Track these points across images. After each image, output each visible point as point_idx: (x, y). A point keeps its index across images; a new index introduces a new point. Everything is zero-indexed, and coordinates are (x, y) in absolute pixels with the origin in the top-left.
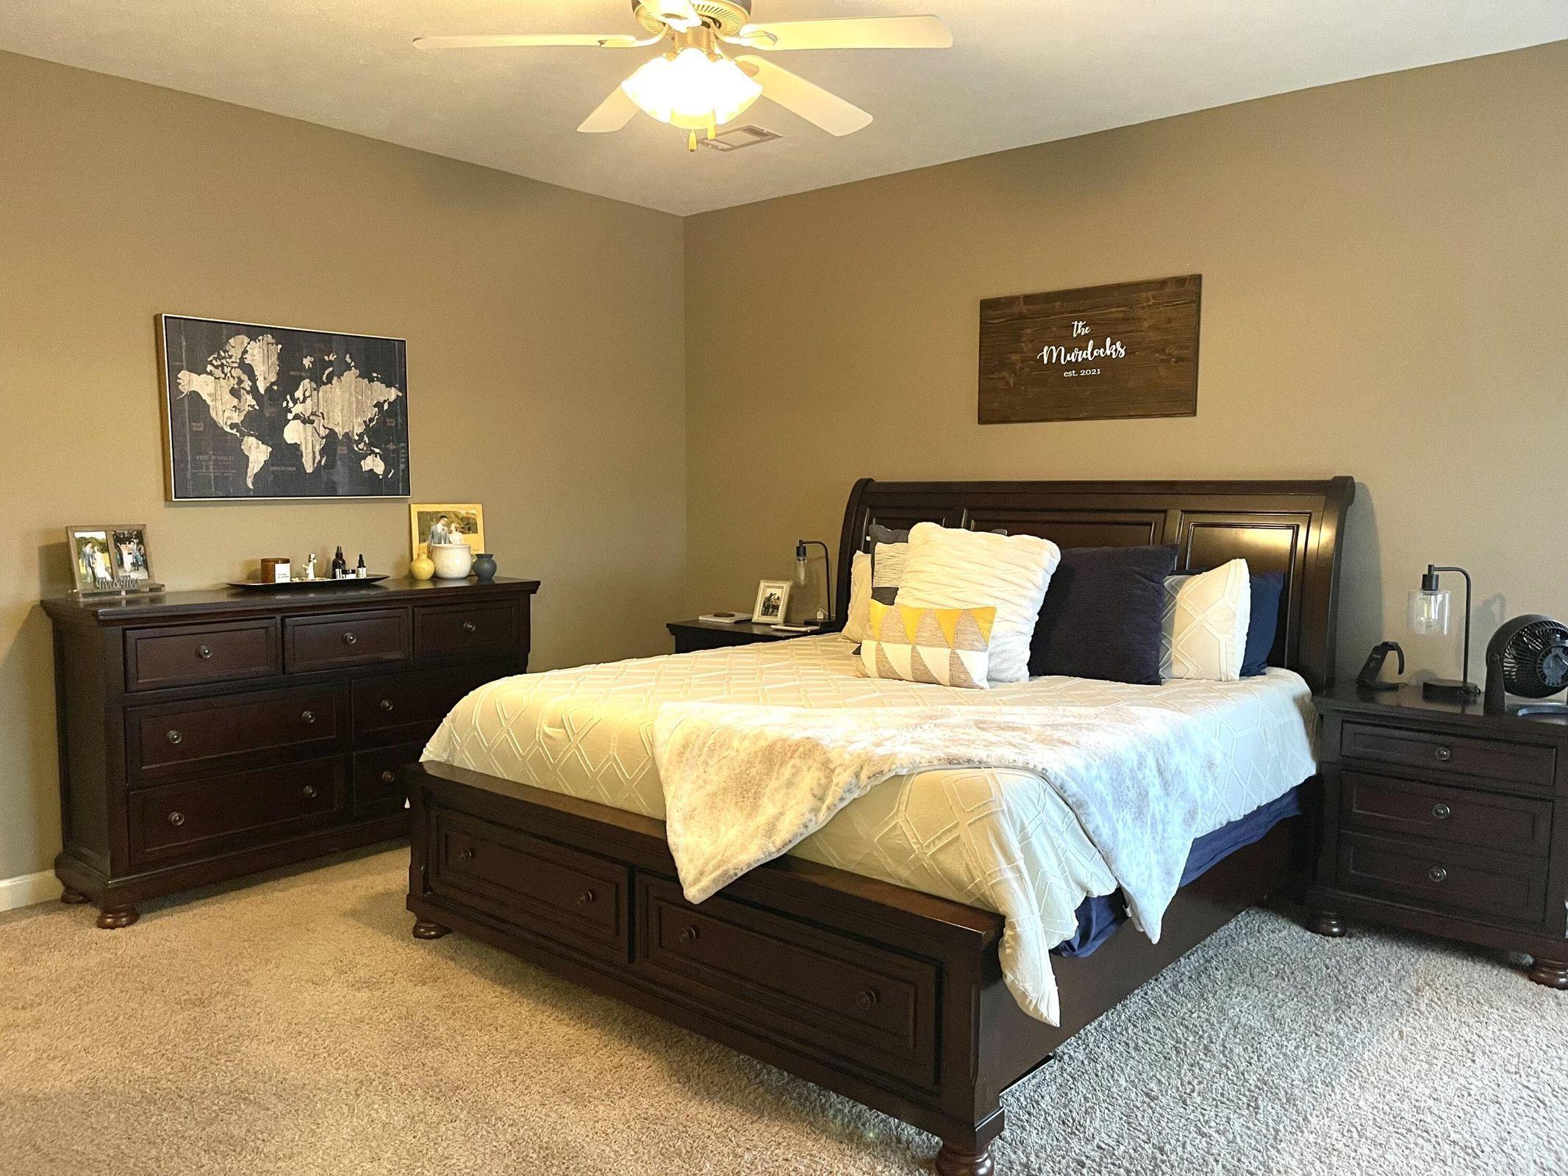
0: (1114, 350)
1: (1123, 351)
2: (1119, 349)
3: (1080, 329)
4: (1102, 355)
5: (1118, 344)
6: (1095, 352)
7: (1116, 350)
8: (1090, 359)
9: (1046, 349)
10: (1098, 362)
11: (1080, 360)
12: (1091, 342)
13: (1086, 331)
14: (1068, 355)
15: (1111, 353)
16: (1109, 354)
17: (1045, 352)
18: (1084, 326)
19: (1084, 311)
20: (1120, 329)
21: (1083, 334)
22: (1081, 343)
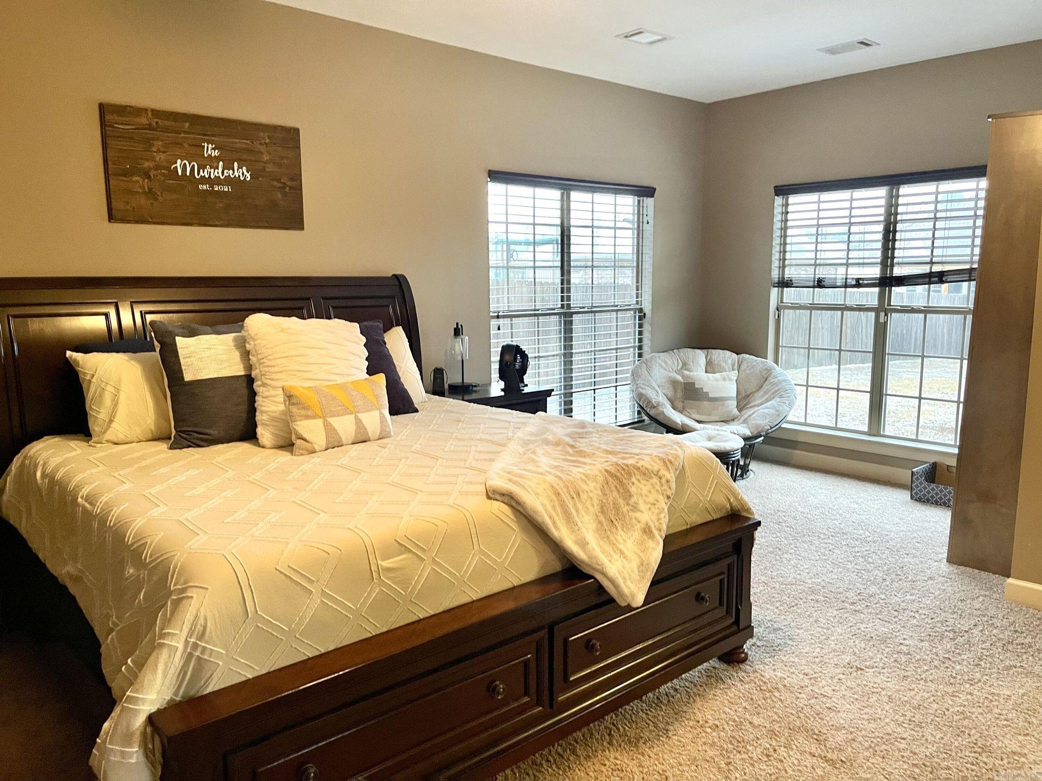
0: (241, 173)
1: (248, 175)
2: (245, 173)
3: (210, 150)
4: (232, 176)
5: (244, 168)
6: (225, 171)
7: (243, 174)
8: (222, 178)
9: (179, 161)
10: (228, 181)
11: (212, 177)
12: (221, 163)
13: (216, 153)
14: (201, 171)
15: (239, 176)
16: (237, 176)
17: (178, 165)
18: (214, 149)
19: (213, 136)
20: (245, 156)
21: (213, 155)
22: (212, 162)
